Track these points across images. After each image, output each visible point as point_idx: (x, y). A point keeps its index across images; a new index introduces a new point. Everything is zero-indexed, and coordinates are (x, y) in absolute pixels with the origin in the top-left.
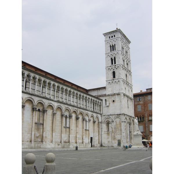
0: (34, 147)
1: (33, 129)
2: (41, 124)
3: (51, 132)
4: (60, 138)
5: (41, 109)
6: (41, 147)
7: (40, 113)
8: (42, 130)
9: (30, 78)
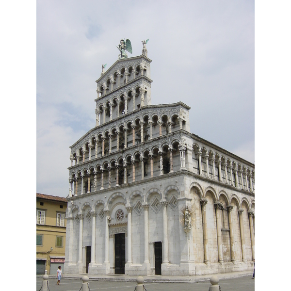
0: (224, 271)
1: (220, 239)
2: (227, 231)
3: (239, 243)
4: (251, 253)
5: (223, 204)
6: (233, 269)
7: (223, 212)
8: (229, 241)
9: (205, 155)
